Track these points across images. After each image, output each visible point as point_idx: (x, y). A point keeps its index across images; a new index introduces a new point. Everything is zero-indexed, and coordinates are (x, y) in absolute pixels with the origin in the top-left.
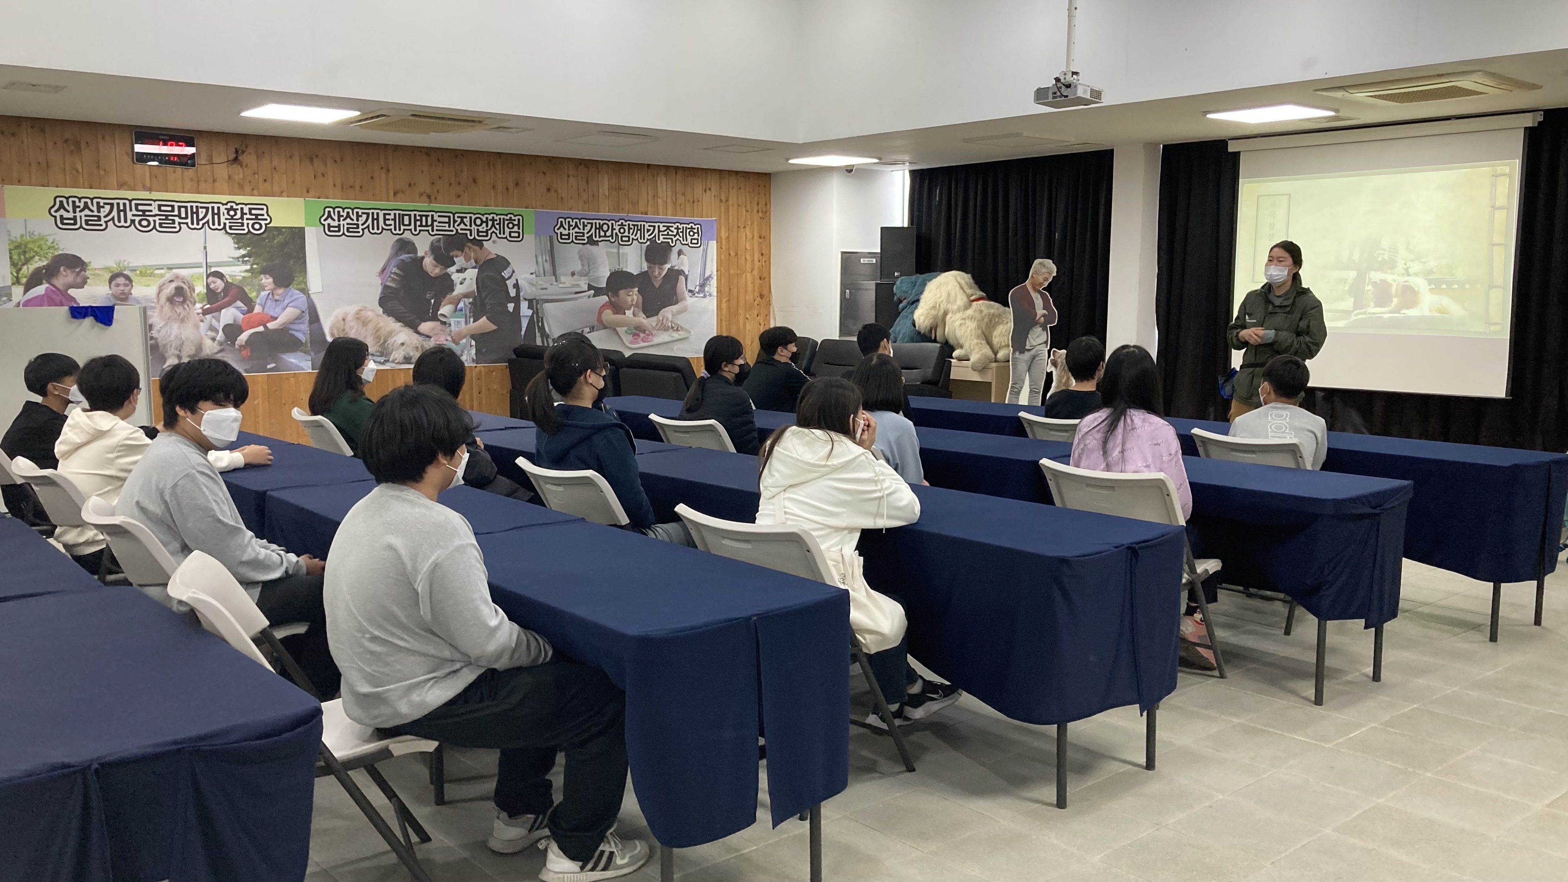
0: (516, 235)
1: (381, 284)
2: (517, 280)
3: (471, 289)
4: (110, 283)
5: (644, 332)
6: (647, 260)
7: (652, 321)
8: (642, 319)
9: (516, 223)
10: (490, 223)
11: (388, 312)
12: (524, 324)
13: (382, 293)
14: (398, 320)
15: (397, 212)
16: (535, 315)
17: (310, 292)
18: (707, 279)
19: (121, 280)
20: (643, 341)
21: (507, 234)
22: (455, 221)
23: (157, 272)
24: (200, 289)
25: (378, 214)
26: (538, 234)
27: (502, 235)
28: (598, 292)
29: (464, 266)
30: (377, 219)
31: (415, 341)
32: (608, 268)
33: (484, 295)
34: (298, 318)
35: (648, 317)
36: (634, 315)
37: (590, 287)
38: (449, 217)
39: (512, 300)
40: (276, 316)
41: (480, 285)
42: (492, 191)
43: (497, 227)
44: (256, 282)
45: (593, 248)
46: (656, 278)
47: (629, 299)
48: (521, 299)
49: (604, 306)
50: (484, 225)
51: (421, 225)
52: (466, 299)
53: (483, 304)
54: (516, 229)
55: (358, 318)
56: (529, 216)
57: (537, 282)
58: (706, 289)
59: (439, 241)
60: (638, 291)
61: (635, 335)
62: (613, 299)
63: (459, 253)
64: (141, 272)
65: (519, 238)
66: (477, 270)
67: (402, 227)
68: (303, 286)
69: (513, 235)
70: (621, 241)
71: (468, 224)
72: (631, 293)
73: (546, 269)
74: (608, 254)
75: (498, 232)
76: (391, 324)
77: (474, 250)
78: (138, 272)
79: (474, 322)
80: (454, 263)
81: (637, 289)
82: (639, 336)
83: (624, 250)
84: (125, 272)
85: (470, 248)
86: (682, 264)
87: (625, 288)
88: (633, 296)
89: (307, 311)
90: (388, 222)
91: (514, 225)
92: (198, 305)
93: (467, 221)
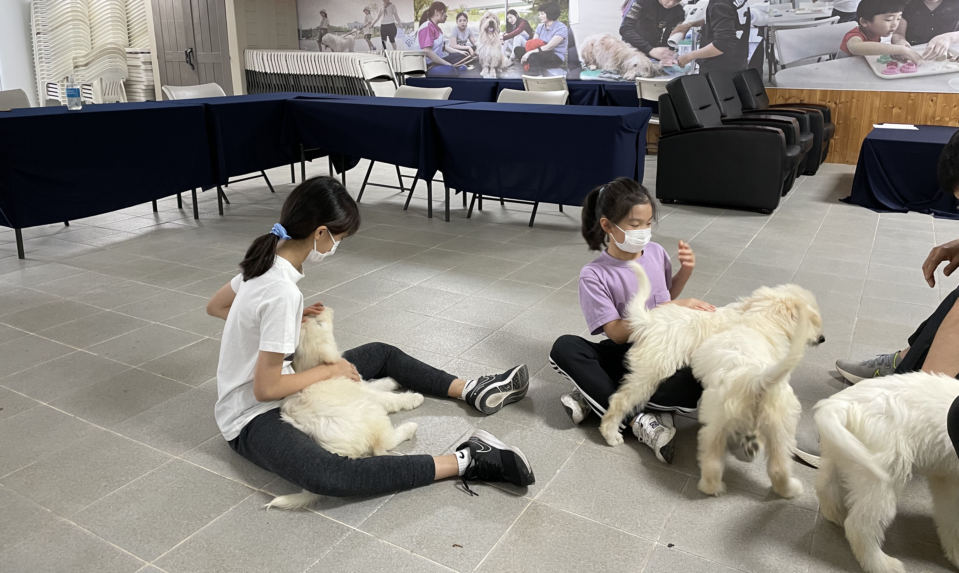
1: (623, 16)
3: (700, 19)
4: (457, 19)
5: (905, 61)
7: (920, 49)
8: (904, 46)
11: (626, 39)
13: (623, 24)
14: (634, 45)
16: (765, 42)
17: (570, 24)
19: (462, 17)
20: (902, 71)
23: (480, 11)
24: (503, 23)
28: (845, 17)
31: (646, 63)
33: (712, 24)
34: (561, 43)
35: (912, 44)
36: (893, 42)
37: (835, 13)
40: (547, 41)
41: (710, 14)
44: (535, 16)
47: (888, 24)
49: (853, 33)
52: (694, 28)
53: (711, 32)
55: (603, 44)
57: (770, 10)
60: (902, 15)
61: (890, 64)
62: (865, 25)
64: (472, 12)
66: (708, 1)
68: (566, 19)
72: (891, 18)
76: (629, 49)
78: (471, 12)
79: (700, 48)
81: (901, 13)
82: (896, 65)
84: (464, 12)
87: (884, 13)
89: (567, 38)
92: (501, 34)
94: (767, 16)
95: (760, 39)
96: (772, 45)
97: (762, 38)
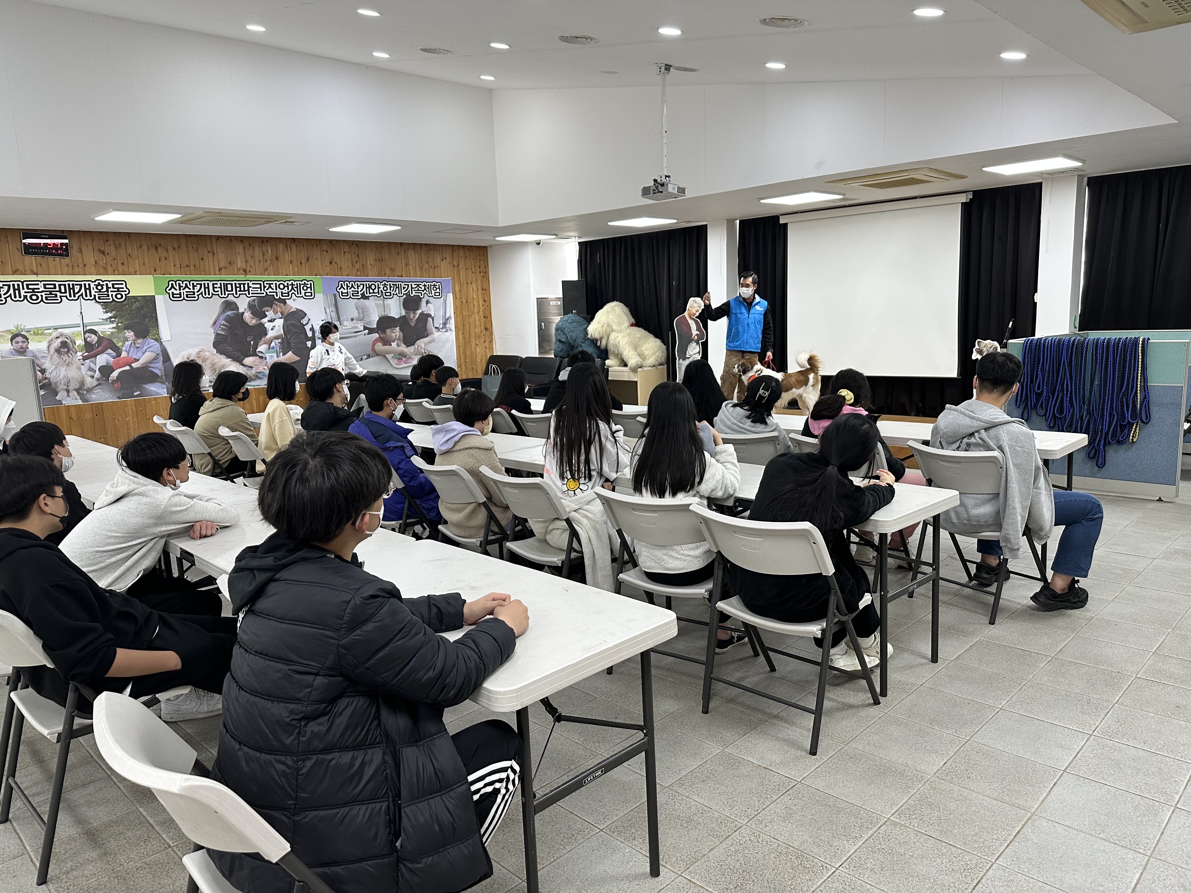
0: (310, 294)
1: (214, 333)
2: (312, 325)
3: (279, 333)
4: (11, 341)
5: (405, 357)
6: (405, 308)
7: (410, 349)
8: (403, 348)
9: (309, 286)
10: (290, 287)
11: (220, 351)
13: (215, 339)
14: (229, 358)
15: (222, 282)
18: (448, 319)
19: (20, 339)
21: (303, 294)
22: (265, 287)
23: (46, 332)
25: (208, 284)
26: (325, 293)
27: (299, 295)
28: (371, 331)
29: (274, 317)
30: (208, 288)
32: (377, 314)
33: (288, 337)
34: (155, 359)
35: (407, 346)
36: (398, 345)
38: (260, 284)
39: (309, 339)
40: (139, 357)
41: (285, 329)
42: (290, 265)
43: (296, 289)
45: (366, 302)
46: (411, 320)
47: (393, 335)
48: (316, 338)
49: (376, 341)
50: (286, 288)
51: (240, 291)
52: (276, 340)
53: (288, 343)
54: (309, 290)
55: (198, 357)
56: (318, 280)
58: (448, 326)
59: (254, 300)
60: (400, 329)
62: (382, 336)
63: (269, 308)
64: (34, 332)
65: (312, 296)
66: (283, 320)
67: (227, 293)
69: (307, 294)
70: (385, 296)
71: (274, 288)
74: (376, 304)
75: (296, 293)
76: (223, 360)
77: (280, 306)
79: (283, 355)
80: (266, 316)
83: (388, 302)
84: (22, 333)
85: (277, 305)
86: (429, 310)
87: (391, 328)
88: (396, 333)
89: (161, 354)
90: (216, 290)
91: (307, 288)
93: (273, 286)
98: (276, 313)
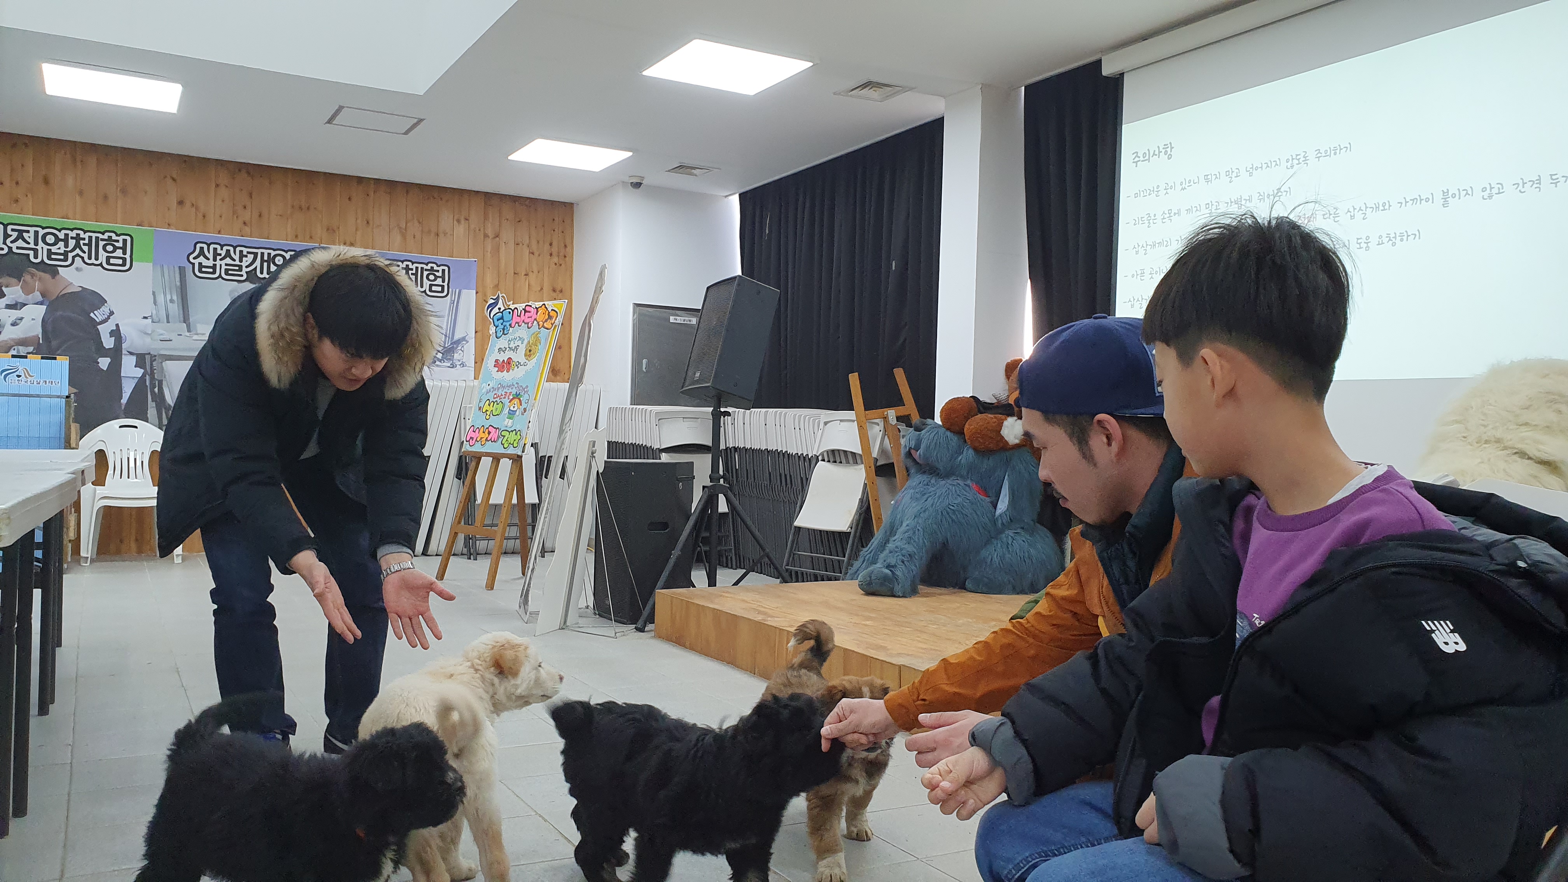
2: (117, 325)
3: (31, 334)
10: (72, 243)
12: (128, 389)
16: (148, 377)
18: (458, 342)
26: (157, 263)
27: (93, 261)
29: (20, 301)
33: (54, 343)
39: (105, 353)
41: (49, 328)
42: (78, 197)
43: (86, 248)
48: (124, 352)
50: (61, 244)
52: (22, 349)
56: (144, 236)
57: (153, 331)
58: (456, 356)
65: (125, 266)
66: (43, 308)
71: (31, 241)
73: (171, 313)
75: (86, 256)
77: (40, 279)
93: (30, 237)
94: (148, 340)
95: (139, 372)
96: (161, 383)
97: (142, 371)
98: (27, 290)
